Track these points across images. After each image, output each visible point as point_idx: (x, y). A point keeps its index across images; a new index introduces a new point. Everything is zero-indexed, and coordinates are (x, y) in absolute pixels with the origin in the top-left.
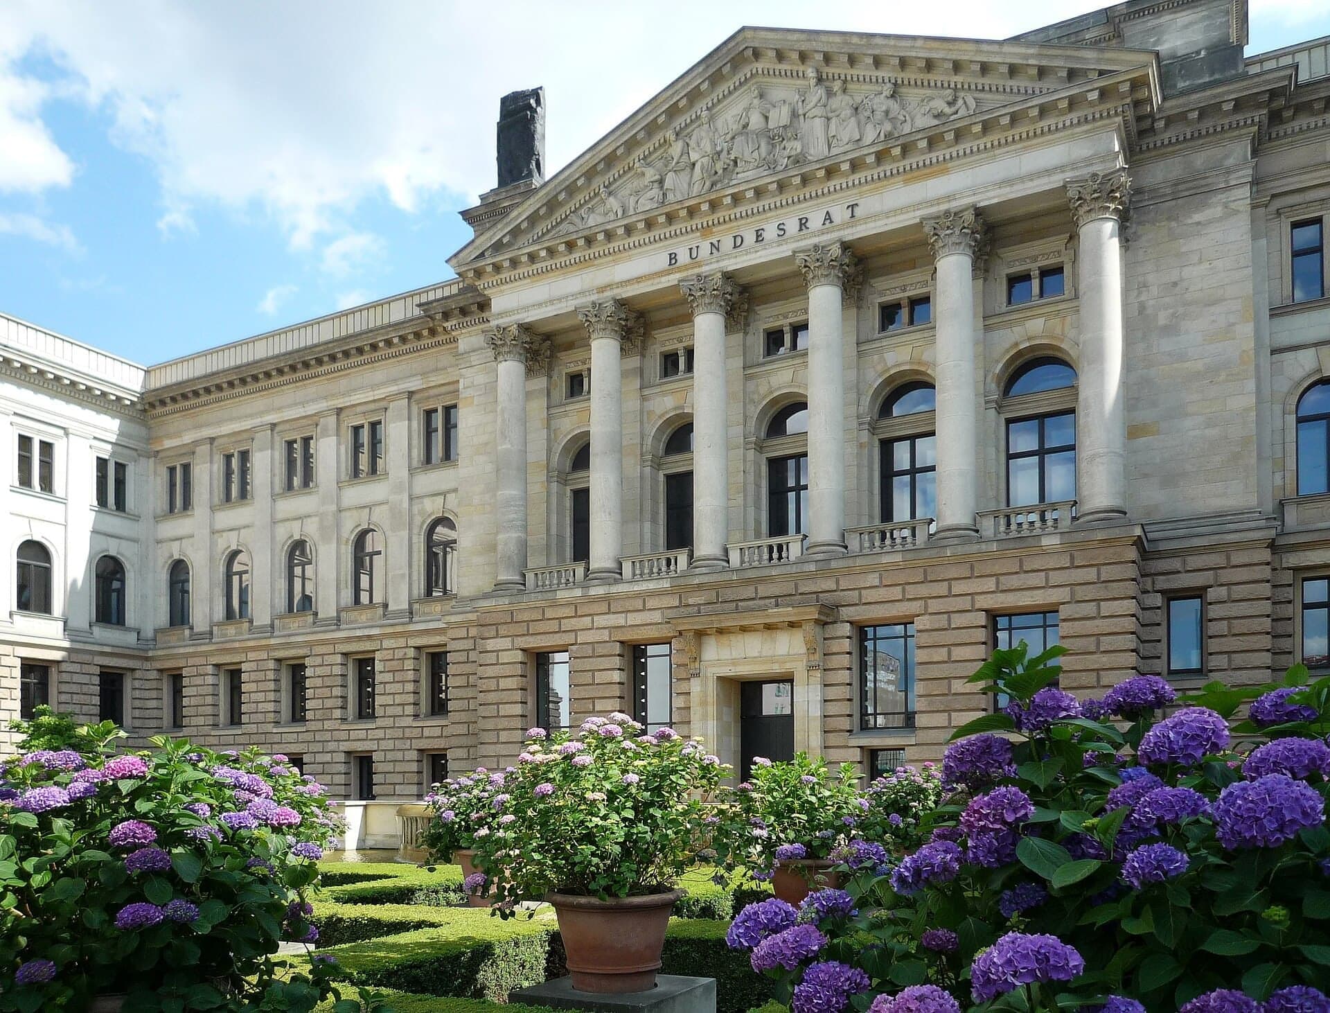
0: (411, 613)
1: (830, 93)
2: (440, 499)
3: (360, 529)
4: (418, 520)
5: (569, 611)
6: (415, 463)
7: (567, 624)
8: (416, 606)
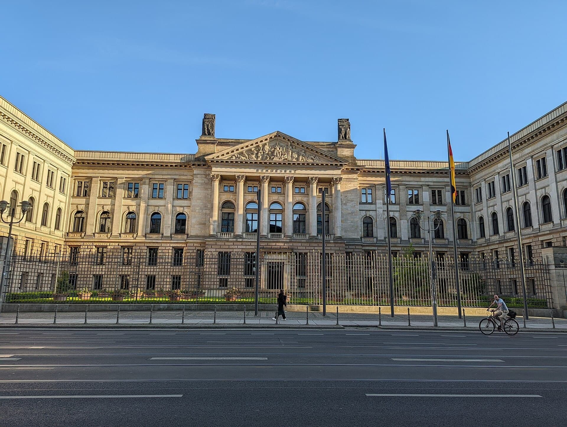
0: (171, 237)
1: (293, 148)
2: (182, 209)
3: (154, 212)
4: (174, 212)
5: (232, 244)
6: (174, 197)
7: (231, 247)
8: (173, 235)
